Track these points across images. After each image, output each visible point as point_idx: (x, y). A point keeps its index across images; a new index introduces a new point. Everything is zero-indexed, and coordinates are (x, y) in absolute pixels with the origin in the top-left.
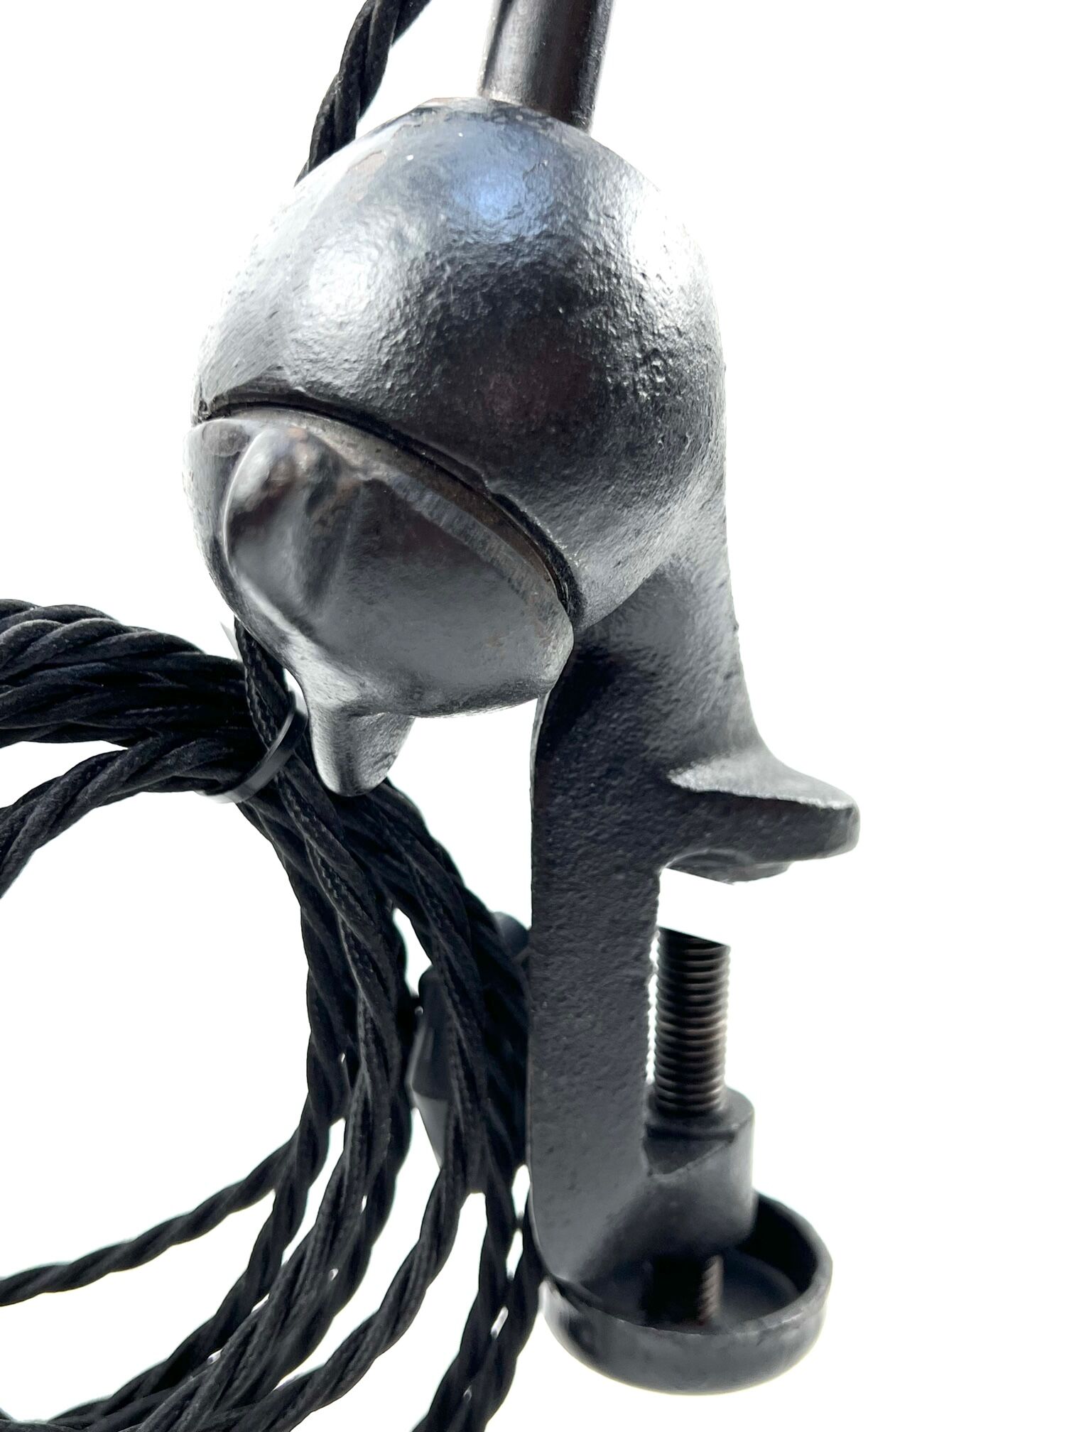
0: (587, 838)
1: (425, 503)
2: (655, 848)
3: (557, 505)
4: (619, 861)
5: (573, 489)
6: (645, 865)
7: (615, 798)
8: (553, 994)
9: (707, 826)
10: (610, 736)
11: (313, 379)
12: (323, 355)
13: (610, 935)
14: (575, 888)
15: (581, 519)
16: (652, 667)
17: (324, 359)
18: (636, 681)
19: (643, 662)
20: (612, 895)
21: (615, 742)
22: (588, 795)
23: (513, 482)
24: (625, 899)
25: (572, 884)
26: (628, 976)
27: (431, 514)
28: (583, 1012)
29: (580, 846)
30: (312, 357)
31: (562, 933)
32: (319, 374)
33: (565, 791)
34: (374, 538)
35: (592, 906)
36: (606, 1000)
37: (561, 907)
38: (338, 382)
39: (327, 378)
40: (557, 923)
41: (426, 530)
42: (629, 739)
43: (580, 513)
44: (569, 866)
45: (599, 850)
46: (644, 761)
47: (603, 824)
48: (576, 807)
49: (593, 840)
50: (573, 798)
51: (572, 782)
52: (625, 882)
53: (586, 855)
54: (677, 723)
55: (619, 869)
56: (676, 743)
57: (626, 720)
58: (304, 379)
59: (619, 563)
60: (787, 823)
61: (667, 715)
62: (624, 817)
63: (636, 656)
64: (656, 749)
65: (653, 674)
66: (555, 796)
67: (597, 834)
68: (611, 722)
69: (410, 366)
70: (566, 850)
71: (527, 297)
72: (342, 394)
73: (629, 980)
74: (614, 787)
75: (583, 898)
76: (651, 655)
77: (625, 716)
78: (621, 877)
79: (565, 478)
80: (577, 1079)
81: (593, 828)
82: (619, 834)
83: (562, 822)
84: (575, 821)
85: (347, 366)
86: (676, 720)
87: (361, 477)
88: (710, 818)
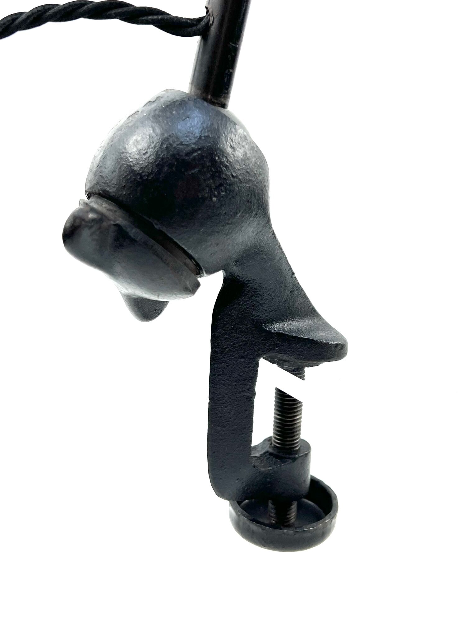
0: (230, 345)
1: (133, 232)
2: (256, 351)
3: (180, 235)
4: (243, 355)
5: (186, 230)
6: (252, 357)
7: (241, 332)
8: (216, 398)
9: (276, 345)
10: (239, 310)
11: (104, 189)
12: (108, 182)
13: (238, 380)
14: (225, 362)
15: (191, 240)
16: (255, 287)
17: (107, 183)
18: (249, 291)
19: (252, 285)
20: (239, 366)
21: (241, 312)
22: (231, 330)
23: (164, 227)
24: (244, 368)
25: (224, 360)
26: (245, 396)
27: (134, 236)
28: (227, 406)
29: (227, 348)
30: (105, 182)
31: (220, 377)
32: (106, 188)
33: (222, 328)
34: (118, 242)
35: (231, 369)
36: (237, 403)
37: (219, 369)
38: (110, 191)
39: (108, 189)
40: (218, 374)
41: (133, 241)
42: (247, 312)
43: (190, 237)
44: (223, 354)
45: (234, 350)
46: (252, 320)
47: (236, 341)
48: (226, 334)
49: (232, 346)
50: (225, 330)
51: (225, 325)
52: (244, 362)
53: (230, 350)
54: (266, 308)
55: (242, 357)
56: (266, 314)
57: (245, 305)
58: (102, 189)
59: (212, 254)
60: (309, 348)
61: (262, 304)
62: (244, 339)
63: (249, 282)
64: (258, 316)
65: (256, 289)
66: (218, 329)
67: (234, 344)
68: (240, 305)
69: (130, 187)
70: (222, 348)
71: (170, 166)
72: (111, 195)
73: (246, 397)
74: (240, 328)
75: (228, 366)
76: (254, 282)
77: (245, 303)
78: (242, 360)
79: (182, 226)
80: (224, 429)
81: (232, 342)
82: (242, 345)
83: (221, 338)
84: (226, 338)
85: (113, 186)
86: (266, 306)
87: (112, 223)
88: (278, 342)
